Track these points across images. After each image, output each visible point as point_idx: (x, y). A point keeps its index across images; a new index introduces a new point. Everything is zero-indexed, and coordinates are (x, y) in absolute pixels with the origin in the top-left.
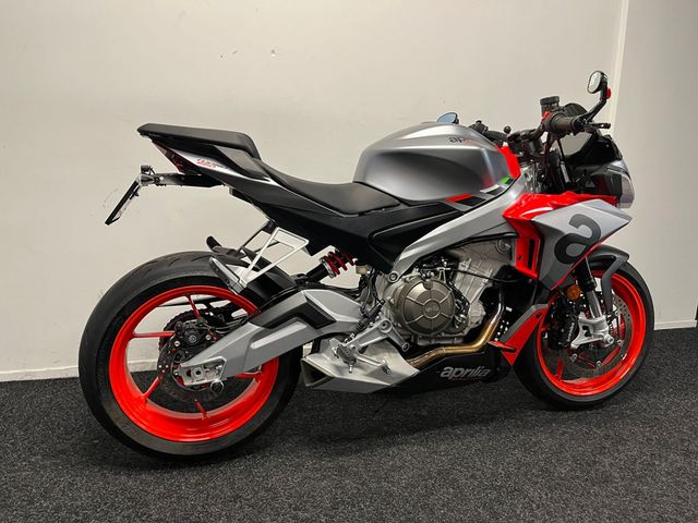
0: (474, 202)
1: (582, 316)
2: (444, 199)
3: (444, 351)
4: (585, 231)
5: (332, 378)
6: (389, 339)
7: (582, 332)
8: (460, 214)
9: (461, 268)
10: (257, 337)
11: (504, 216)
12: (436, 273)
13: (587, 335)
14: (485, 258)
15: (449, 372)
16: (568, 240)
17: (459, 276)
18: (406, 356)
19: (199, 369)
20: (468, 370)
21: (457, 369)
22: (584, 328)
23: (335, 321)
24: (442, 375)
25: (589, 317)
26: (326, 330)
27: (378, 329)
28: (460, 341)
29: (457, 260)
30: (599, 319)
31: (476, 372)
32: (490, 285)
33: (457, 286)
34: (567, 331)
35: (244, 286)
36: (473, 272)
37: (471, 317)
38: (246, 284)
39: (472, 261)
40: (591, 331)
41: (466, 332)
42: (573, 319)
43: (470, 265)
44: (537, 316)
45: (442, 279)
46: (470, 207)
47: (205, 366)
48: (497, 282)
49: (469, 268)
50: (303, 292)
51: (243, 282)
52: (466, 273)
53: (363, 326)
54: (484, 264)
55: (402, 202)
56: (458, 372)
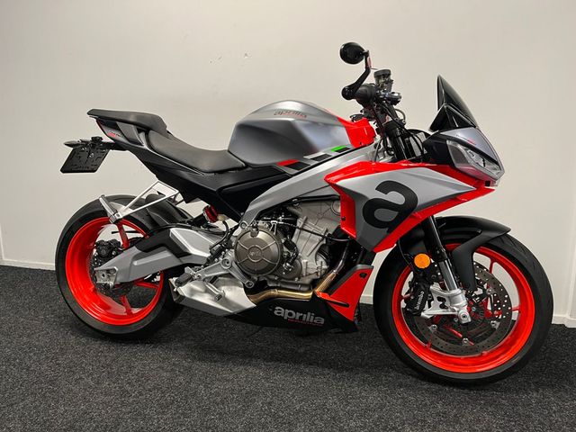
0: (301, 167)
2: (275, 164)
3: (277, 292)
4: (396, 198)
5: (184, 297)
6: (229, 275)
7: (436, 303)
8: (289, 176)
9: (298, 225)
10: (137, 257)
11: (325, 180)
12: (270, 226)
13: (443, 307)
14: (321, 217)
16: (374, 204)
17: (297, 231)
18: (248, 291)
19: (104, 273)
20: (299, 315)
21: (287, 311)
22: (439, 299)
23: (190, 254)
24: (276, 312)
25: (444, 288)
26: (185, 260)
27: (220, 264)
28: (306, 289)
29: (296, 217)
30: (453, 292)
31: (309, 317)
32: (324, 242)
33: (294, 240)
35: (118, 218)
36: (309, 229)
37: (304, 267)
38: (121, 217)
39: (307, 219)
40: (447, 304)
41: (307, 281)
42: (423, 287)
43: (306, 221)
44: (361, 276)
45: (273, 230)
46: (297, 171)
47: (108, 271)
48: (332, 240)
49: (304, 225)
50: (171, 230)
51: (118, 216)
52: (302, 229)
53: (210, 261)
54: (320, 222)
55: (247, 165)
56: (290, 314)
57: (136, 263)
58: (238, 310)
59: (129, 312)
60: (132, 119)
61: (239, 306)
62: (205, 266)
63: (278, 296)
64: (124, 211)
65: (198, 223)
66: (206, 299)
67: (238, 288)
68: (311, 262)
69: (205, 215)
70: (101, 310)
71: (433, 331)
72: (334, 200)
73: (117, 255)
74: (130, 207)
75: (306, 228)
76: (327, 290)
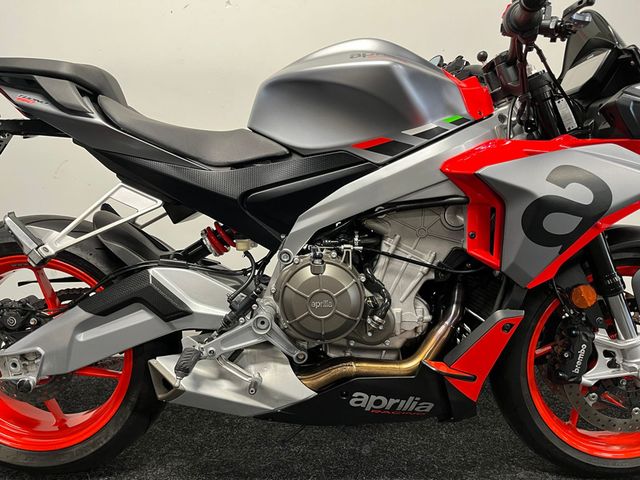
0: (395, 149)
1: (601, 335)
2: (348, 146)
3: (354, 367)
4: (582, 195)
6: (267, 344)
7: (603, 360)
8: (374, 167)
9: (384, 249)
10: (83, 326)
11: (442, 170)
12: (340, 253)
13: (612, 365)
14: (423, 235)
15: (363, 400)
17: (383, 260)
18: (299, 370)
19: (16, 360)
20: (393, 401)
21: (374, 398)
22: (607, 354)
23: (191, 313)
24: (352, 402)
25: (612, 332)
27: (250, 327)
29: (380, 237)
31: (409, 404)
32: (432, 276)
33: (378, 275)
34: (574, 356)
35: (45, 255)
36: (403, 256)
37: (398, 321)
38: (52, 252)
39: (400, 239)
40: (619, 360)
41: (398, 343)
42: (584, 338)
43: (398, 245)
44: (503, 329)
45: (346, 261)
46: (389, 157)
47: (23, 357)
48: (444, 272)
49: (396, 249)
50: (150, 271)
51: (46, 250)
52: (392, 256)
53: (228, 323)
54: (424, 244)
55: (292, 151)
56: (378, 402)
57: (81, 337)
58: (283, 404)
59: (61, 424)
60: (64, 70)
61: (284, 397)
62: (221, 332)
63: (358, 375)
64: (57, 241)
65: (193, 257)
66: (223, 391)
67: (280, 366)
68: (408, 313)
69: (207, 242)
70: (16, 429)
71: (591, 403)
72: (446, 206)
73: (39, 325)
74: (68, 235)
75: (398, 253)
76: (439, 356)
